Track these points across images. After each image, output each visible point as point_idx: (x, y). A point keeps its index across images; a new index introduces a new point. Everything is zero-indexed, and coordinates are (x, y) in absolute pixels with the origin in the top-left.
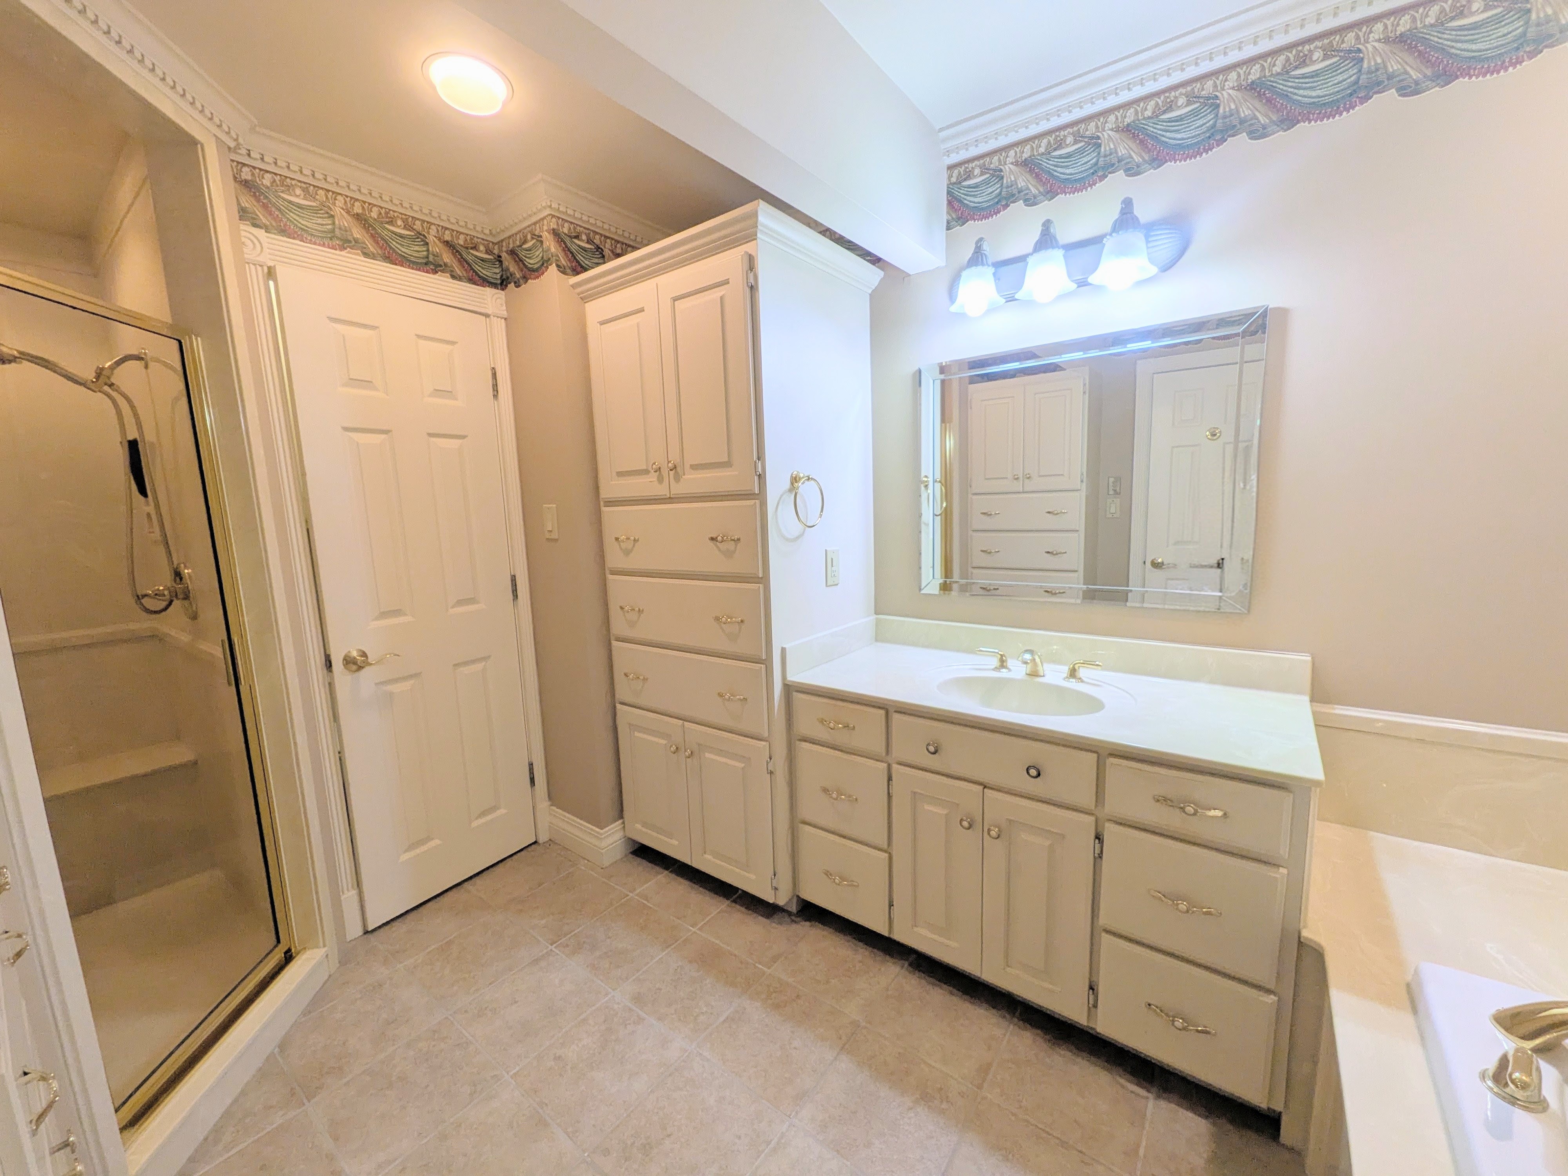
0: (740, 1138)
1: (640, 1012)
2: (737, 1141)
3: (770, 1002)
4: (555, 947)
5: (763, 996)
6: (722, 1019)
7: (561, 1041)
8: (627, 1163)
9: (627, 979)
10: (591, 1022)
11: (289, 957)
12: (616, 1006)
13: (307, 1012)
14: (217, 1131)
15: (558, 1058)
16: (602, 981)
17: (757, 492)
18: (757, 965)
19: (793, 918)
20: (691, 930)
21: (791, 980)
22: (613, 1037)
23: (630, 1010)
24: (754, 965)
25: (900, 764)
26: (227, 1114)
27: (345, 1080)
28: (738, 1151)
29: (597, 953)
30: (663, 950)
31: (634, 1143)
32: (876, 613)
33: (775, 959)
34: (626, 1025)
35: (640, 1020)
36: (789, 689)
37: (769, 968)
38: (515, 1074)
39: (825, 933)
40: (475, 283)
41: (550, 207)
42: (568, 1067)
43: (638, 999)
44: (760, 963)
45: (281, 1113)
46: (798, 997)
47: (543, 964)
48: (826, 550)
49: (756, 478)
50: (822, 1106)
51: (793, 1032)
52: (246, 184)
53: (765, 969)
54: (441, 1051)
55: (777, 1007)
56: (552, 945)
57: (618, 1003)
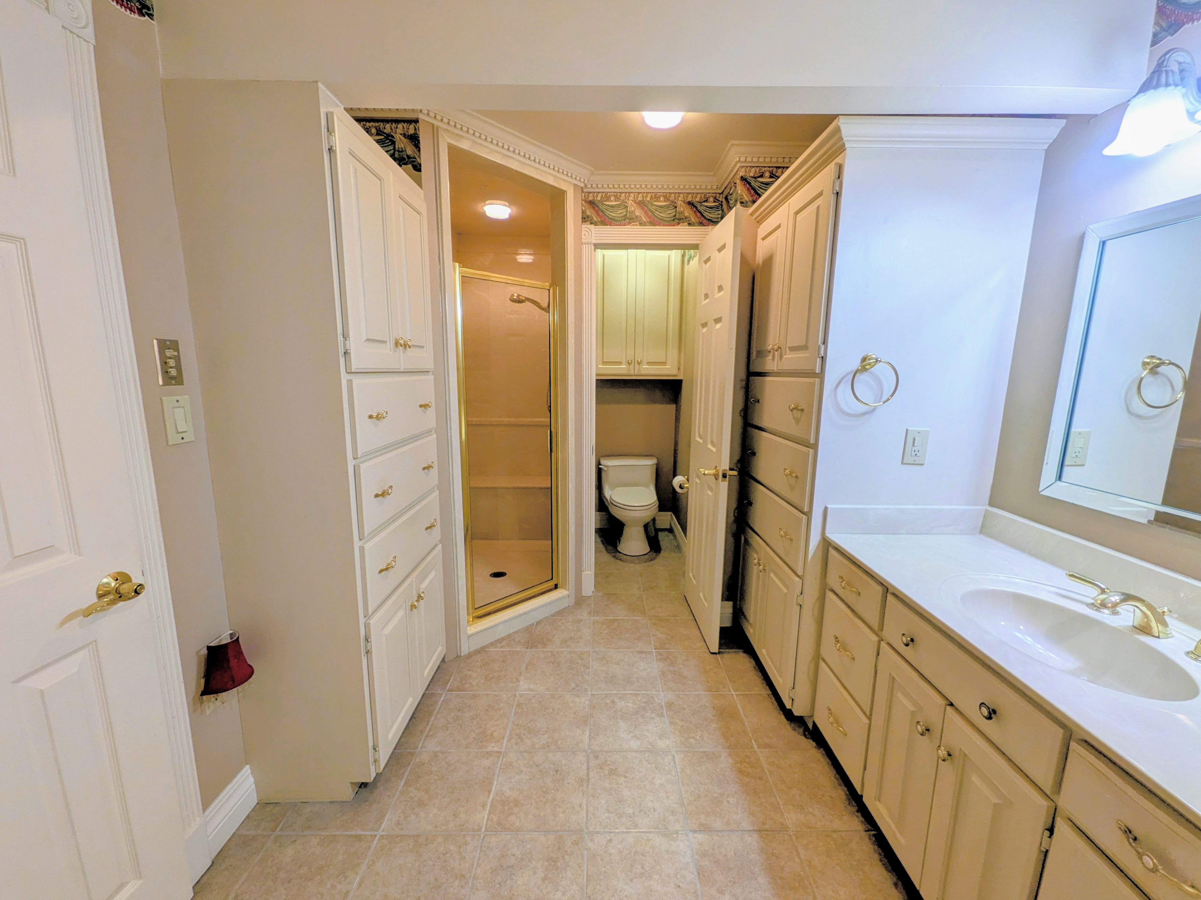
0: (654, 811)
1: (665, 712)
2: (652, 810)
3: (739, 765)
4: (655, 652)
5: (738, 759)
6: (701, 750)
7: (621, 696)
8: (600, 770)
9: (673, 691)
10: (639, 698)
11: (556, 587)
12: (656, 700)
13: (553, 615)
14: (503, 639)
15: (613, 702)
16: (661, 684)
17: (818, 371)
18: (753, 741)
19: (807, 733)
20: (730, 691)
21: (765, 766)
22: (642, 713)
23: (662, 707)
24: (751, 739)
25: (889, 644)
26: (509, 636)
27: (544, 650)
28: (648, 815)
29: (671, 668)
30: (705, 691)
31: (610, 765)
32: (991, 504)
33: (767, 746)
34: (653, 712)
35: (661, 715)
36: (827, 545)
37: (758, 748)
38: (594, 694)
39: (822, 760)
40: (703, 225)
41: (739, 161)
42: (613, 709)
43: (670, 705)
44: (755, 741)
45: (521, 647)
46: (761, 778)
47: (644, 656)
48: (907, 430)
49: (819, 361)
50: (714, 845)
51: (736, 793)
52: (592, 203)
53: (755, 746)
54: (578, 663)
55: (740, 771)
56: (655, 649)
57: (659, 700)
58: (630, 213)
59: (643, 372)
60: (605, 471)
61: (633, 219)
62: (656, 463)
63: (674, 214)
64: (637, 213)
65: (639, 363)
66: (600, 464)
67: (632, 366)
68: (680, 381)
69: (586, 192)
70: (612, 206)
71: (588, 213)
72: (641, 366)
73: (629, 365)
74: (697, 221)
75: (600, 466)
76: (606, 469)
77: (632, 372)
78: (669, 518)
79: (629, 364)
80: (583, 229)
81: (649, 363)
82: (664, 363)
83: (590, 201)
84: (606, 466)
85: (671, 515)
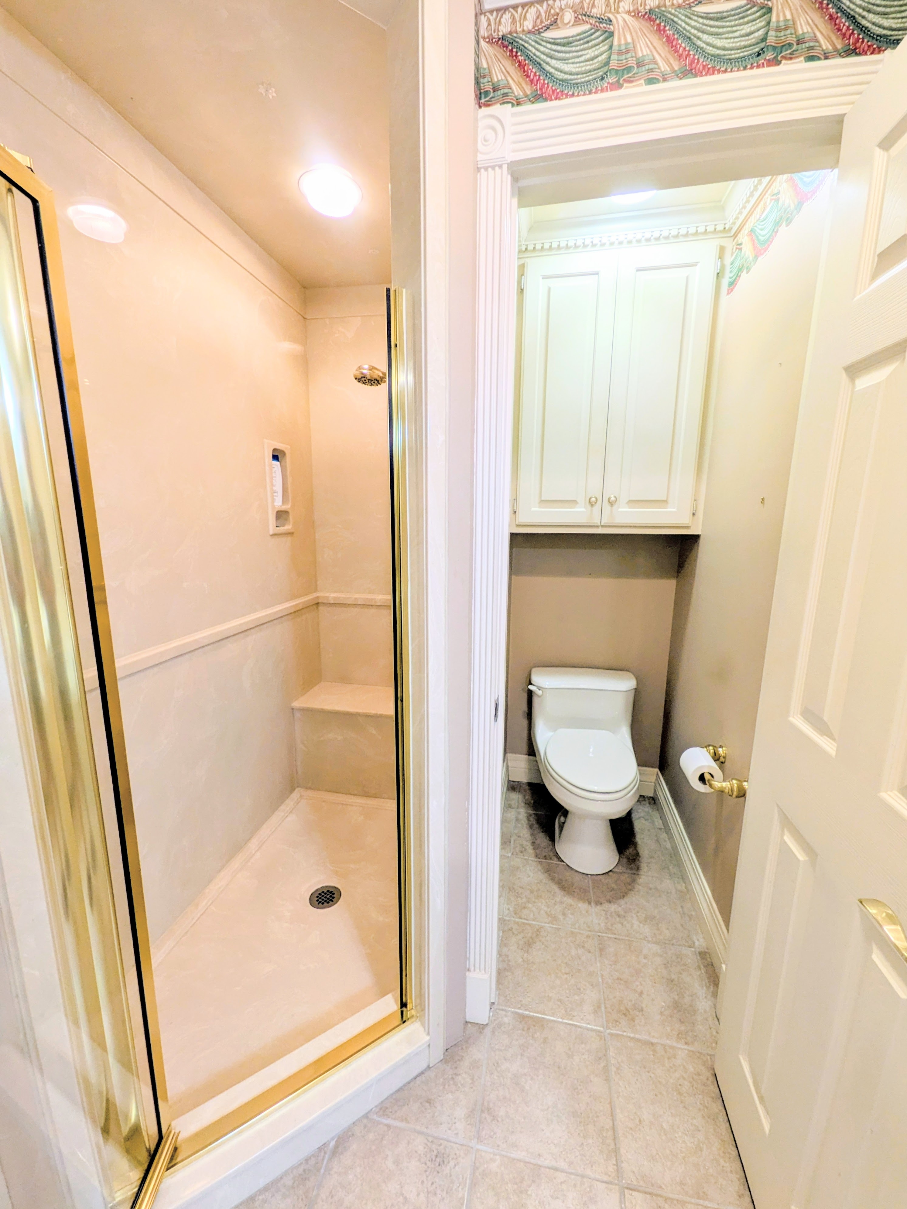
58: (620, 53)
59: (619, 520)
60: (539, 696)
61: (629, 69)
62: (635, 687)
63: (761, 33)
64: (643, 50)
65: (611, 503)
66: (530, 684)
67: (597, 508)
68: (695, 538)
69: (491, 12)
70: (567, 43)
71: (498, 76)
72: (615, 507)
73: (592, 506)
74: (839, 46)
75: (530, 687)
76: (540, 693)
77: (597, 521)
78: (653, 779)
79: (592, 504)
80: (481, 124)
81: (632, 502)
82: (664, 502)
83: (503, 38)
84: (539, 688)
85: (657, 774)
